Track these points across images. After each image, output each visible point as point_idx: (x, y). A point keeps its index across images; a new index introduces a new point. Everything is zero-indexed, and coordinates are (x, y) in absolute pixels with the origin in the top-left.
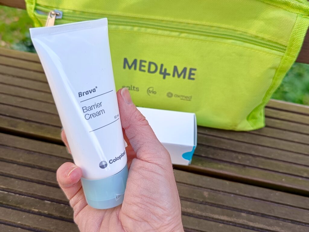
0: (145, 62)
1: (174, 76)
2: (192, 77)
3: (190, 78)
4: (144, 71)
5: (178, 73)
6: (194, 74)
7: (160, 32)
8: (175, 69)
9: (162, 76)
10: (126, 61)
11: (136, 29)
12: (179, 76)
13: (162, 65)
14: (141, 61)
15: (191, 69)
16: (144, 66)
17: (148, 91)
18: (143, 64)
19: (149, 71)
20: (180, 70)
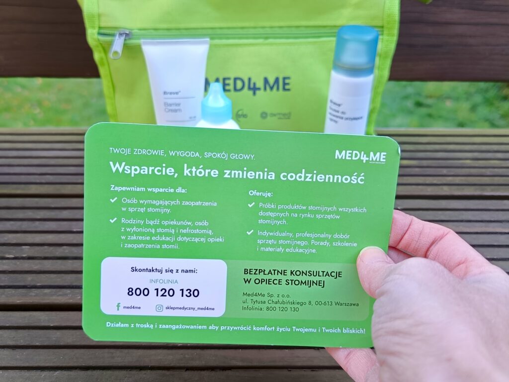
0: (229, 79)
1: (265, 89)
2: (287, 87)
3: (284, 89)
4: (229, 91)
5: (269, 85)
6: (288, 84)
8: (266, 81)
9: (251, 92)
10: (207, 81)
12: (272, 88)
13: (250, 79)
14: (224, 79)
15: (284, 79)
16: (228, 85)
17: (238, 115)
18: (227, 82)
19: (235, 89)
20: (271, 81)
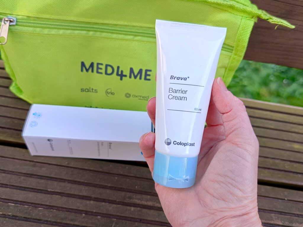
0: (102, 64)
1: (130, 77)
2: (148, 77)
3: (146, 79)
4: (101, 73)
5: (134, 74)
6: (149, 75)
7: (114, 36)
8: (132, 70)
9: (119, 77)
10: (83, 64)
11: (91, 33)
12: (135, 77)
13: (118, 68)
14: (98, 64)
15: (146, 71)
16: (101, 69)
17: (107, 92)
18: (100, 66)
19: (106, 73)
20: (136, 72)
